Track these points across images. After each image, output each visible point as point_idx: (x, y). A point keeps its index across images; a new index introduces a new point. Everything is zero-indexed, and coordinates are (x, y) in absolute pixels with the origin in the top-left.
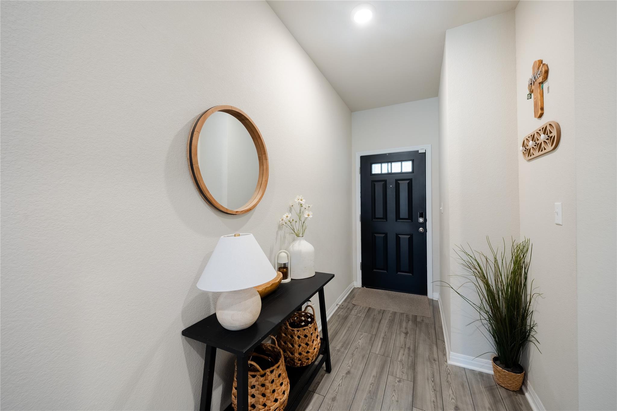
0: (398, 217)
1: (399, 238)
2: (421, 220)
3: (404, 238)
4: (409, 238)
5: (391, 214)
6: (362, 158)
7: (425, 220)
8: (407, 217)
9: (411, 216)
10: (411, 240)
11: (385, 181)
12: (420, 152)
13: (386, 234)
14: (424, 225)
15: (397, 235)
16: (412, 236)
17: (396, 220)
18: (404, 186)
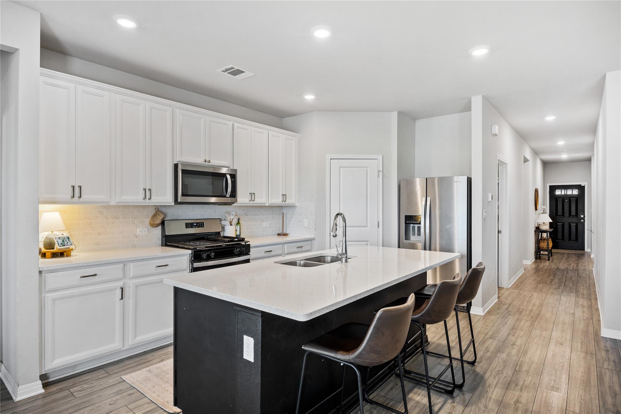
0: (570, 215)
1: (571, 225)
2: (582, 216)
3: (573, 225)
4: (576, 225)
5: (567, 214)
6: (550, 186)
7: (584, 216)
8: (575, 215)
9: (577, 215)
10: (577, 226)
11: (564, 198)
12: (582, 185)
13: (564, 223)
14: (584, 218)
15: (569, 223)
16: (577, 223)
17: (569, 217)
18: (573, 200)
